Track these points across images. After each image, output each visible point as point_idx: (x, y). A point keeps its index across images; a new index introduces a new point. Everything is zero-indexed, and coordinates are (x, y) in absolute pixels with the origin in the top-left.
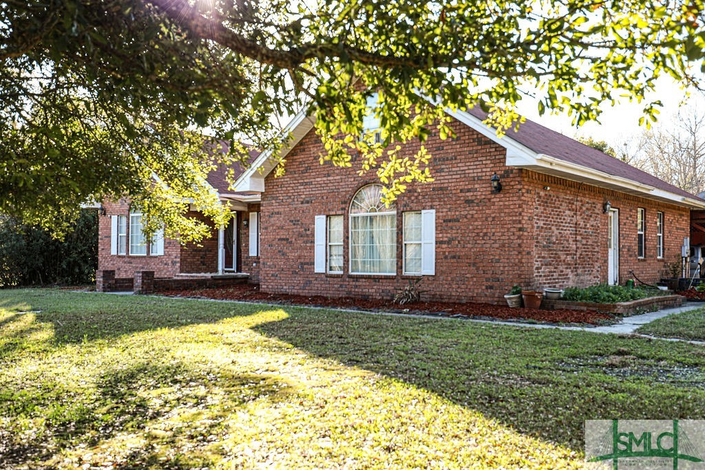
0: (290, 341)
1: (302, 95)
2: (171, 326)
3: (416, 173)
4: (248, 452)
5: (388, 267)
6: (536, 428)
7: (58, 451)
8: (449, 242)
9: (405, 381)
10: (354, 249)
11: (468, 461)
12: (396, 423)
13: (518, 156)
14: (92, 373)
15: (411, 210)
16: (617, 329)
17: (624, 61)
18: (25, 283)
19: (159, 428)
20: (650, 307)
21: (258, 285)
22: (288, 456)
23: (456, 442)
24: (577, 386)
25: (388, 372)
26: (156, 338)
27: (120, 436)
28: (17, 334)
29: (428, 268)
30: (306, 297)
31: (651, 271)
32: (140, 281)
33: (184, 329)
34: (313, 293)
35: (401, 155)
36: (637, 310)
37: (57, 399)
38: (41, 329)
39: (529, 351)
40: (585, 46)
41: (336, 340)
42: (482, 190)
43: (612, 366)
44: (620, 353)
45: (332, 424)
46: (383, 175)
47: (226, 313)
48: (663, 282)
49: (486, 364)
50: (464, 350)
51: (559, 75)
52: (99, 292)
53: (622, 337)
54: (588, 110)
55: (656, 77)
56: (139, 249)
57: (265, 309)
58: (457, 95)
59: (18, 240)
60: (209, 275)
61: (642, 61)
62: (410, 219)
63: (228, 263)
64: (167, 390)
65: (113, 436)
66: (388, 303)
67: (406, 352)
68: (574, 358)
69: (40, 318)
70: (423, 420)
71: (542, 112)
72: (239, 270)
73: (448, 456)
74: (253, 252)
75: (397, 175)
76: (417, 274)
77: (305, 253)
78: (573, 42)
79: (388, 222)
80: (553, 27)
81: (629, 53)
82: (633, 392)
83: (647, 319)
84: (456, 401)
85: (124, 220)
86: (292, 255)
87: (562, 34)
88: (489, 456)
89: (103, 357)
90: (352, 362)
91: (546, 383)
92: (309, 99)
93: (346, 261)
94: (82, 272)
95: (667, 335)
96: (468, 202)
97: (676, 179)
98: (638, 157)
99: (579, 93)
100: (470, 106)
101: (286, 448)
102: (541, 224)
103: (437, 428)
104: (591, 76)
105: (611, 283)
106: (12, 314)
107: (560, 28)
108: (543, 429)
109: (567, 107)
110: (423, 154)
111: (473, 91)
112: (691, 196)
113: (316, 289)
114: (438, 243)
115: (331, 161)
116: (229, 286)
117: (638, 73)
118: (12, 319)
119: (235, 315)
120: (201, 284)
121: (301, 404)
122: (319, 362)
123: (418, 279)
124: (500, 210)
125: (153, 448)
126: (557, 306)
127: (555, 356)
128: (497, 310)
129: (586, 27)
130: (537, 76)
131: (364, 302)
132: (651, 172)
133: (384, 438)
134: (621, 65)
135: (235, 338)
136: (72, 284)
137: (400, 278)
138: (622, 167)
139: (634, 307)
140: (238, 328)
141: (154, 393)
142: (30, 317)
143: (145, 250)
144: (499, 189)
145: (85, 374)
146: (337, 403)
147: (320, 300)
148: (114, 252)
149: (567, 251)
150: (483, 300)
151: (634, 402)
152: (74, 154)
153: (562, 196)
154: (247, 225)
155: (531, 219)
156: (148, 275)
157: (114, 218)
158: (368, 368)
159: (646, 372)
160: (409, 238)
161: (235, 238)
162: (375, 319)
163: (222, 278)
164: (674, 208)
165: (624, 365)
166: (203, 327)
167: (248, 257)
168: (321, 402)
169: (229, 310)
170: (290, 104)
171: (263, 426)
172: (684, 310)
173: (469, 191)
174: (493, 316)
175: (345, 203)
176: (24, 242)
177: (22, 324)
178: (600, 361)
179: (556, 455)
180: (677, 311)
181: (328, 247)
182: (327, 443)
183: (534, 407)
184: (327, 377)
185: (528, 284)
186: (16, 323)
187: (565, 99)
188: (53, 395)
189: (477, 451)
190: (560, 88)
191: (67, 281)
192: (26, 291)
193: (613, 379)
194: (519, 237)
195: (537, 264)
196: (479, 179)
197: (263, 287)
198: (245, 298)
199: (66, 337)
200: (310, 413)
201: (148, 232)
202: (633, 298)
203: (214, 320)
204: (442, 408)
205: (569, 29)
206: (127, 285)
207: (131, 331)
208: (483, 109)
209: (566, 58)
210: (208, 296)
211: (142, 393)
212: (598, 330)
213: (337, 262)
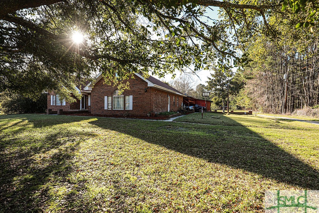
0: (98, 125)
1: (98, 67)
2: (67, 123)
3: (126, 87)
4: (86, 152)
5: (122, 108)
6: (152, 141)
7: (33, 155)
8: (135, 103)
9: (125, 133)
10: (114, 104)
11: (138, 149)
12: (122, 143)
13: (150, 84)
14: (44, 135)
15: (127, 95)
16: (169, 121)
17: (169, 65)
18: (26, 112)
19: (62, 147)
20: (175, 116)
21: (90, 113)
22: (96, 152)
23: (135, 146)
24: (161, 132)
25: (121, 131)
26: (63, 126)
27: (52, 150)
28: (23, 126)
29: (131, 108)
30: (102, 115)
31: (176, 109)
32: (59, 112)
33: (71, 123)
34: (104, 114)
35: (123, 83)
36: (173, 117)
37: (34, 142)
38: (30, 124)
39: (152, 125)
40: (161, 61)
41: (109, 125)
42: (143, 92)
43: (168, 128)
44: (169, 125)
45: (107, 144)
46: (119, 88)
47: (82, 119)
48: (178, 111)
49: (143, 129)
50: (138, 126)
51: (156, 67)
52: (47, 115)
53: (170, 122)
54: (162, 74)
55: (175, 69)
56: (59, 104)
57: (92, 118)
58: (135, 69)
59: (23, 101)
60: (78, 110)
61: (172, 65)
62: (127, 97)
63: (83, 107)
64: (65, 138)
65: (50, 150)
66: (121, 116)
67: (125, 127)
68: (161, 127)
69: (29, 121)
70: (128, 141)
71: (153, 74)
72: (86, 109)
73: (133, 149)
74: (89, 105)
75: (122, 88)
76: (128, 110)
77: (102, 105)
78: (159, 60)
79: (122, 98)
80: (155, 56)
81: (170, 64)
82: (171, 133)
83: (175, 118)
84: (136, 137)
85: (55, 96)
86: (99, 105)
87: (156, 58)
88: (142, 148)
89: (48, 131)
90: (112, 130)
91: (155, 132)
92: (100, 68)
93: (112, 107)
94: (42, 109)
95: (178, 121)
96: (139, 94)
97: (181, 91)
98: (174, 86)
99: (160, 71)
100: (138, 72)
101: (96, 150)
102: (155, 99)
103: (131, 143)
104: (163, 68)
105: (168, 111)
106: (21, 120)
107: (156, 57)
108: (154, 141)
109: (158, 74)
110: (128, 83)
111: (138, 69)
112: (184, 94)
113: (105, 113)
114: (133, 103)
115: (106, 84)
116: (83, 113)
117: (171, 68)
118: (21, 122)
119: (84, 120)
120: (76, 112)
121: (100, 140)
122: (104, 130)
123: (129, 111)
124: (147, 96)
125: (61, 152)
126: (158, 116)
127: (157, 126)
128: (146, 117)
129: (162, 57)
130: (152, 67)
131: (116, 116)
132: (176, 89)
133: (119, 146)
134: (168, 66)
135: (84, 125)
136: (40, 113)
137: (125, 111)
138: (171, 88)
139: (172, 116)
140: (84, 123)
141: (62, 139)
142: (27, 121)
143: (60, 104)
144: (146, 91)
145: (42, 135)
146: (109, 139)
147: (106, 116)
148: (52, 104)
149: (160, 104)
150: (143, 115)
151: (171, 135)
152: (39, 79)
153: (159, 93)
154: (88, 98)
155: (153, 98)
156: (61, 110)
157: (52, 96)
158: (116, 131)
159: (174, 129)
160: (127, 102)
161: (84, 101)
162: (119, 120)
163: (81, 111)
164: (180, 96)
165: (170, 127)
166: (76, 123)
167: (88, 106)
168: (105, 139)
169: (83, 118)
170: (95, 69)
171: (90, 145)
172: (181, 116)
173: (140, 91)
174: (145, 119)
175: (112, 93)
176: (25, 102)
177: (24, 123)
178: (166, 127)
179: (156, 146)
180: (180, 117)
181: (108, 104)
182: (106, 148)
183: (152, 137)
184: (107, 133)
185: (152, 112)
186: (22, 123)
187: (157, 72)
188: (33, 141)
189: (140, 147)
190: (157, 70)
191: (38, 112)
192: (26, 114)
193: (168, 130)
194: (150, 102)
195: (154, 107)
196: (142, 89)
197: (92, 113)
198: (87, 116)
199: (37, 126)
200: (102, 142)
201: (61, 100)
202: (172, 114)
203: (79, 121)
204: (133, 139)
205: (158, 57)
206: (55, 113)
207: (56, 124)
208: (141, 73)
209: (157, 63)
210: (77, 115)
211: (58, 139)
212: (165, 121)
213: (110, 107)
